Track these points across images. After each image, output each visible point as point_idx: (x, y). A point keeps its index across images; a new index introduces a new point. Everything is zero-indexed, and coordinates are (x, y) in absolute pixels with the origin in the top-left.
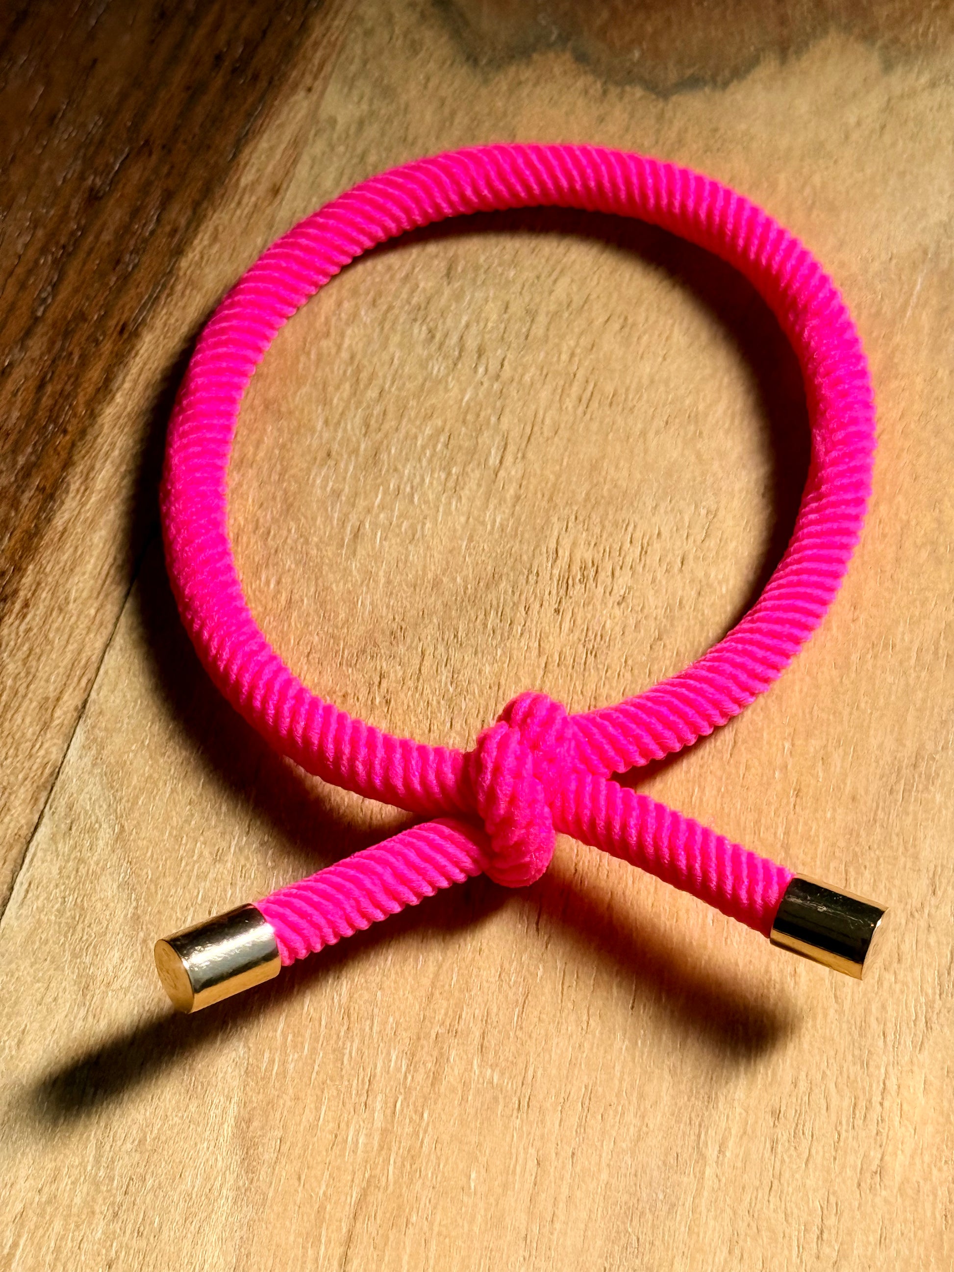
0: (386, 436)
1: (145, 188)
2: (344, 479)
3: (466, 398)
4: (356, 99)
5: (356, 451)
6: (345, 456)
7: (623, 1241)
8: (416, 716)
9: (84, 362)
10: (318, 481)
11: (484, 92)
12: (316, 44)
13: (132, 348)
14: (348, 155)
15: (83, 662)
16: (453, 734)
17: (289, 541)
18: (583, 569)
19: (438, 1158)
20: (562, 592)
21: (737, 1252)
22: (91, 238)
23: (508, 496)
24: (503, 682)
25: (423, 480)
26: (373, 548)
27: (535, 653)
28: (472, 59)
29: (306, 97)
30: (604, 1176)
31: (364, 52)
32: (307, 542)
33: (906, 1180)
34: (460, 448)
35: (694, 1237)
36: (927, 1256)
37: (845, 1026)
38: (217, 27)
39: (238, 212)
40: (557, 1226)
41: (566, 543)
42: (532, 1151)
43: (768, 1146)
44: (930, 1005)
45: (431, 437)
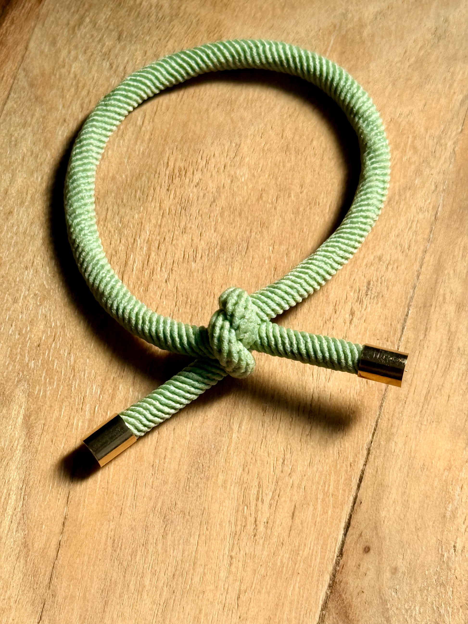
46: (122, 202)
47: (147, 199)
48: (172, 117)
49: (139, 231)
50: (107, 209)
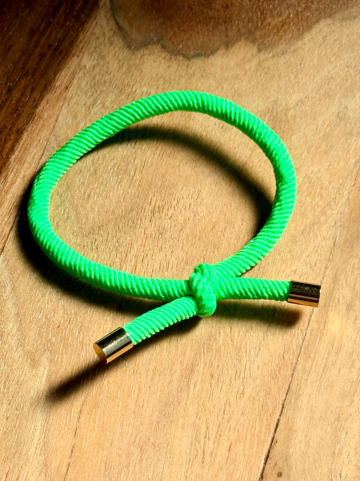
0: (99, 165)
1: (26, 87)
2: (86, 179)
3: (124, 154)
4: (93, 59)
5: (89, 170)
6: (86, 172)
7: (164, 413)
8: (106, 252)
9: (6, 141)
10: (78, 179)
11: (133, 57)
12: (81, 42)
13: (21, 137)
14: (90, 77)
15: (3, 235)
16: (117, 258)
17: (68, 198)
18: (159, 208)
19: (108, 388)
20: (152, 215)
21: (198, 417)
22: (8, 102)
23: (136, 185)
24: (133, 242)
25: (110, 179)
26: (94, 201)
27: (143, 233)
28: (129, 47)
29: (77, 58)
30: (159, 394)
31: (96, 45)
32: (73, 198)
33: (250, 396)
34: (122, 169)
35: (186, 413)
36: (256, 419)
37: (234, 349)
38: (50, 35)
39: (55, 95)
40: (144, 408)
41: (154, 199)
42: (137, 386)
43: (209, 385)
44: (260, 343)
45: (113, 166)
46: (119, 228)
47: (136, 226)
48: (155, 170)
49: (129, 249)
50: (108, 234)
